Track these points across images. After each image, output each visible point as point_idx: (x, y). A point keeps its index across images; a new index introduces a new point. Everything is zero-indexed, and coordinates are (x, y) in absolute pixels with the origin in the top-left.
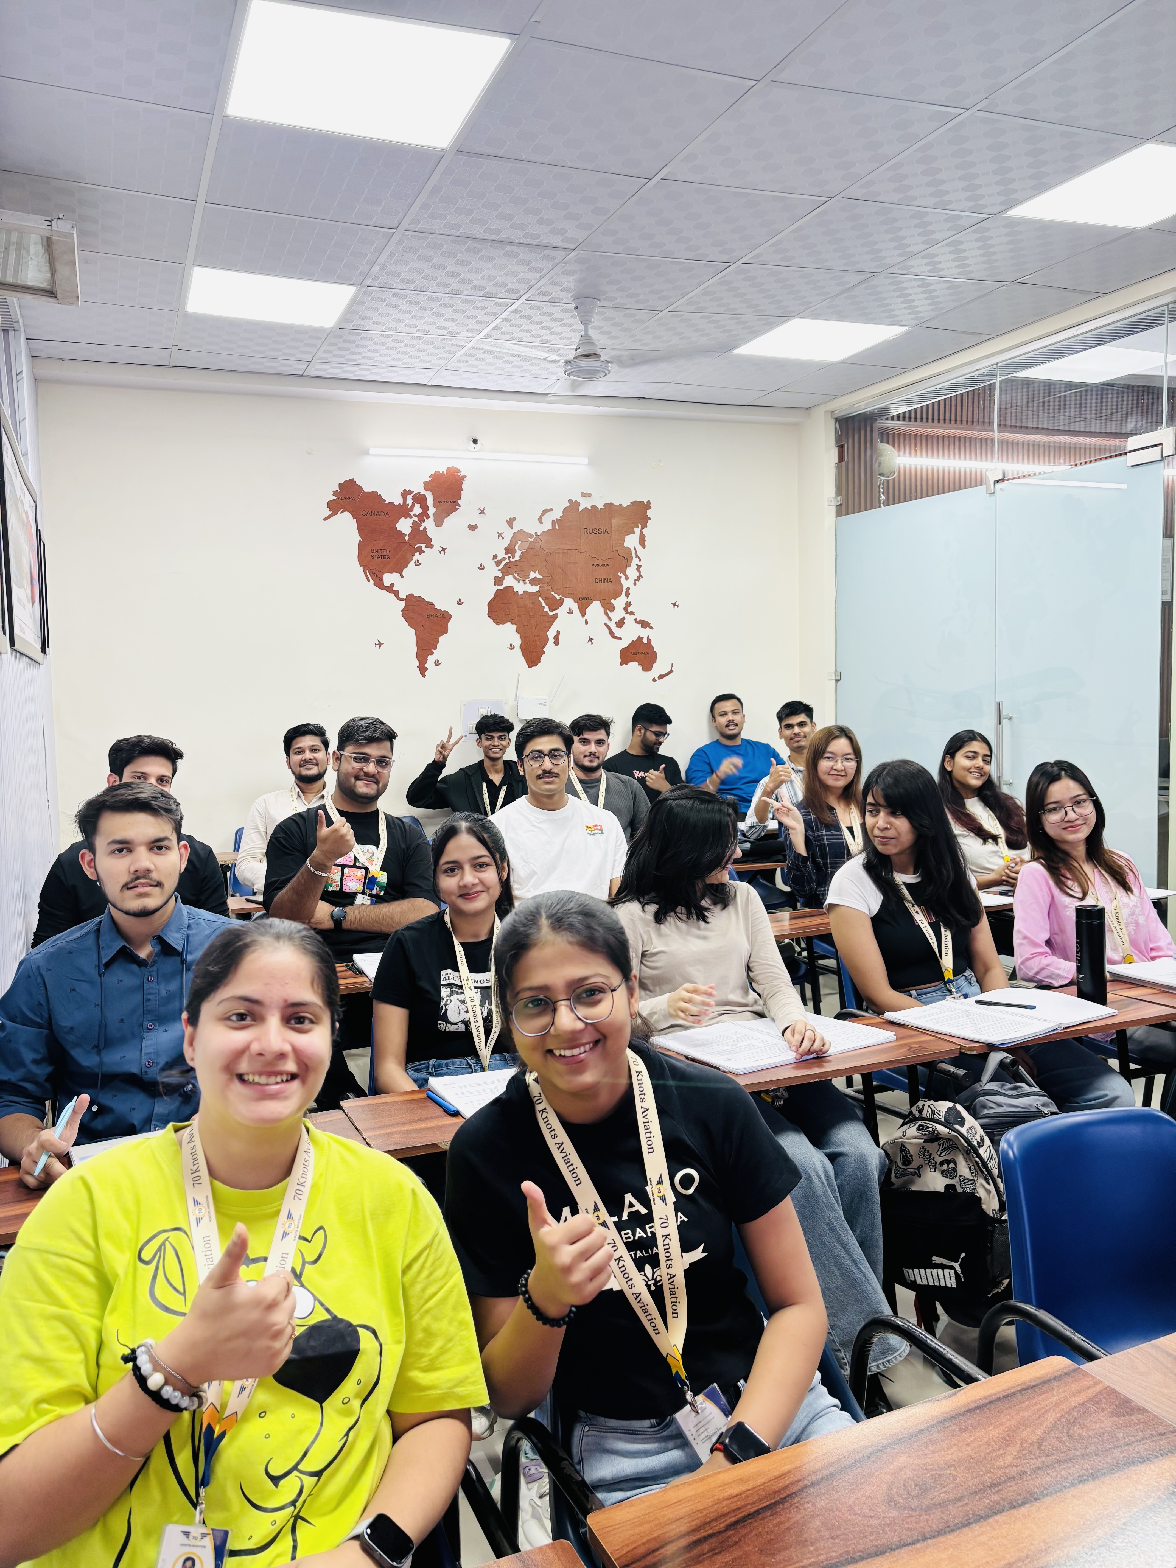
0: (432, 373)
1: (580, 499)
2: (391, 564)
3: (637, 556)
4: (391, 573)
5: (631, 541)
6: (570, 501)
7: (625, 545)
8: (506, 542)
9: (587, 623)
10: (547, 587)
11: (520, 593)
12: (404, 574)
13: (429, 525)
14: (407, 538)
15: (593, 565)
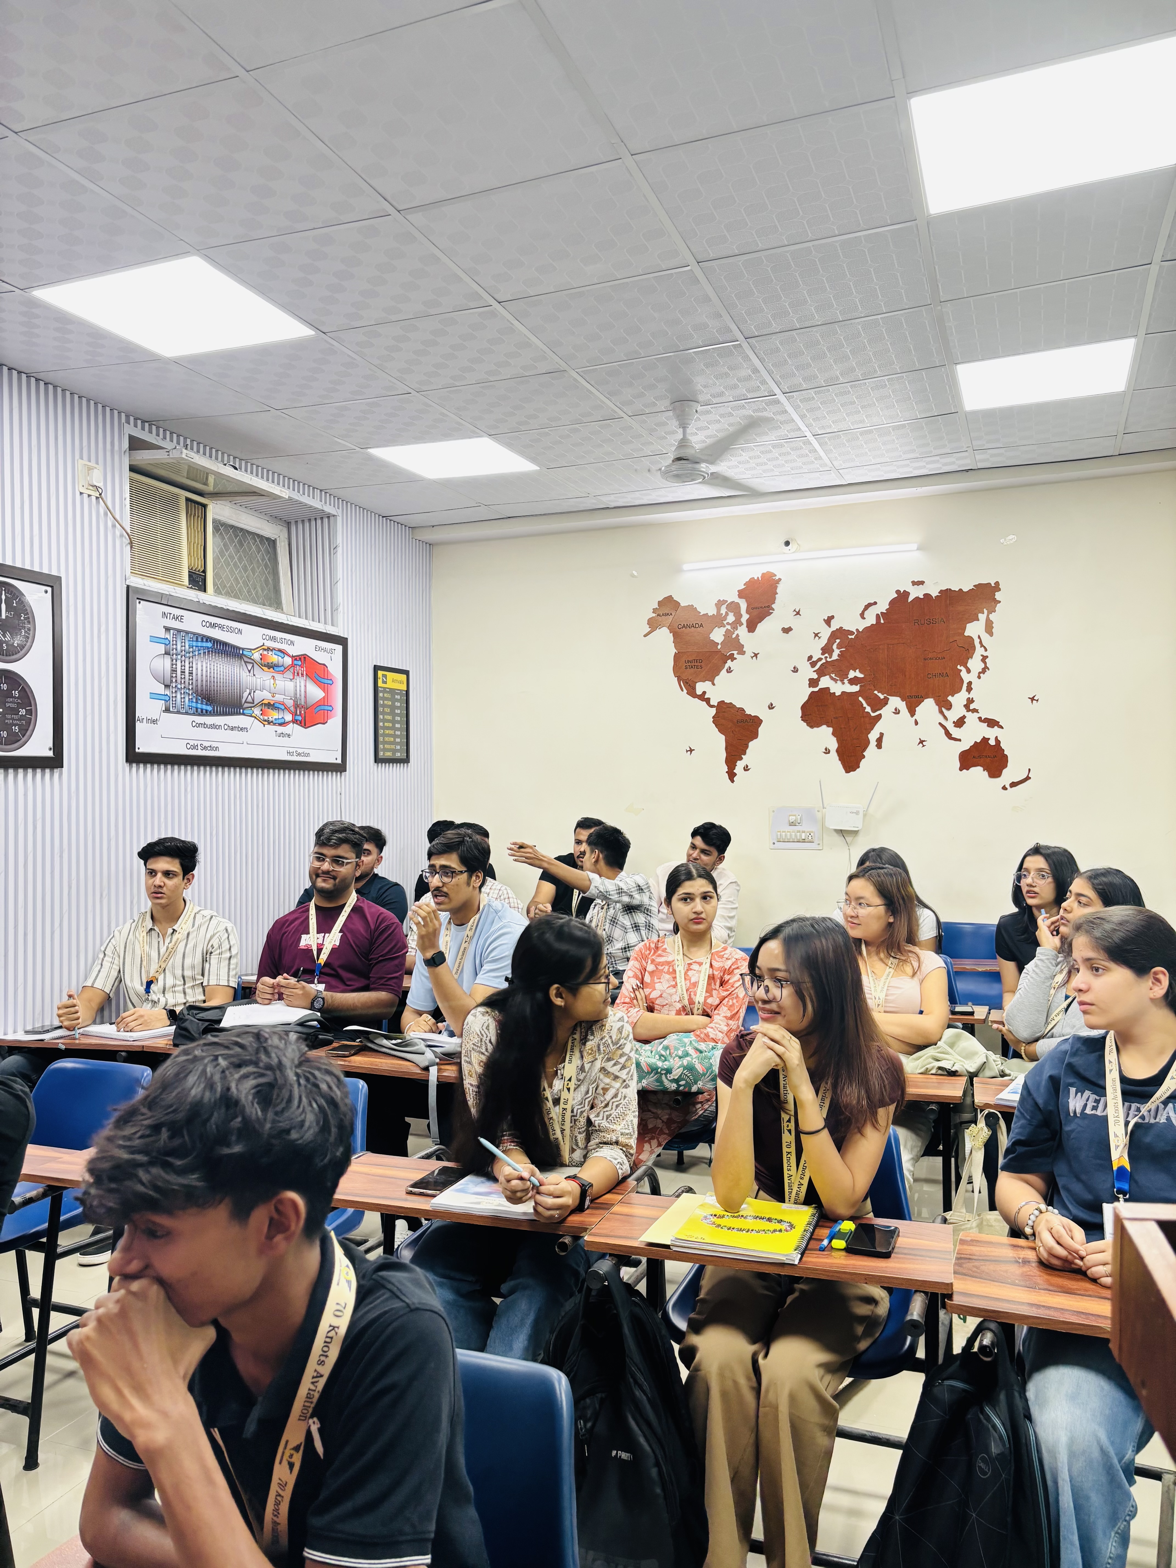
1: (910, 589)
2: (704, 673)
3: (982, 645)
4: (704, 681)
5: (973, 630)
6: (898, 592)
7: (966, 634)
8: (824, 641)
9: (916, 723)
10: (869, 686)
11: (838, 694)
12: (715, 682)
13: (742, 631)
14: (719, 647)
15: (924, 659)
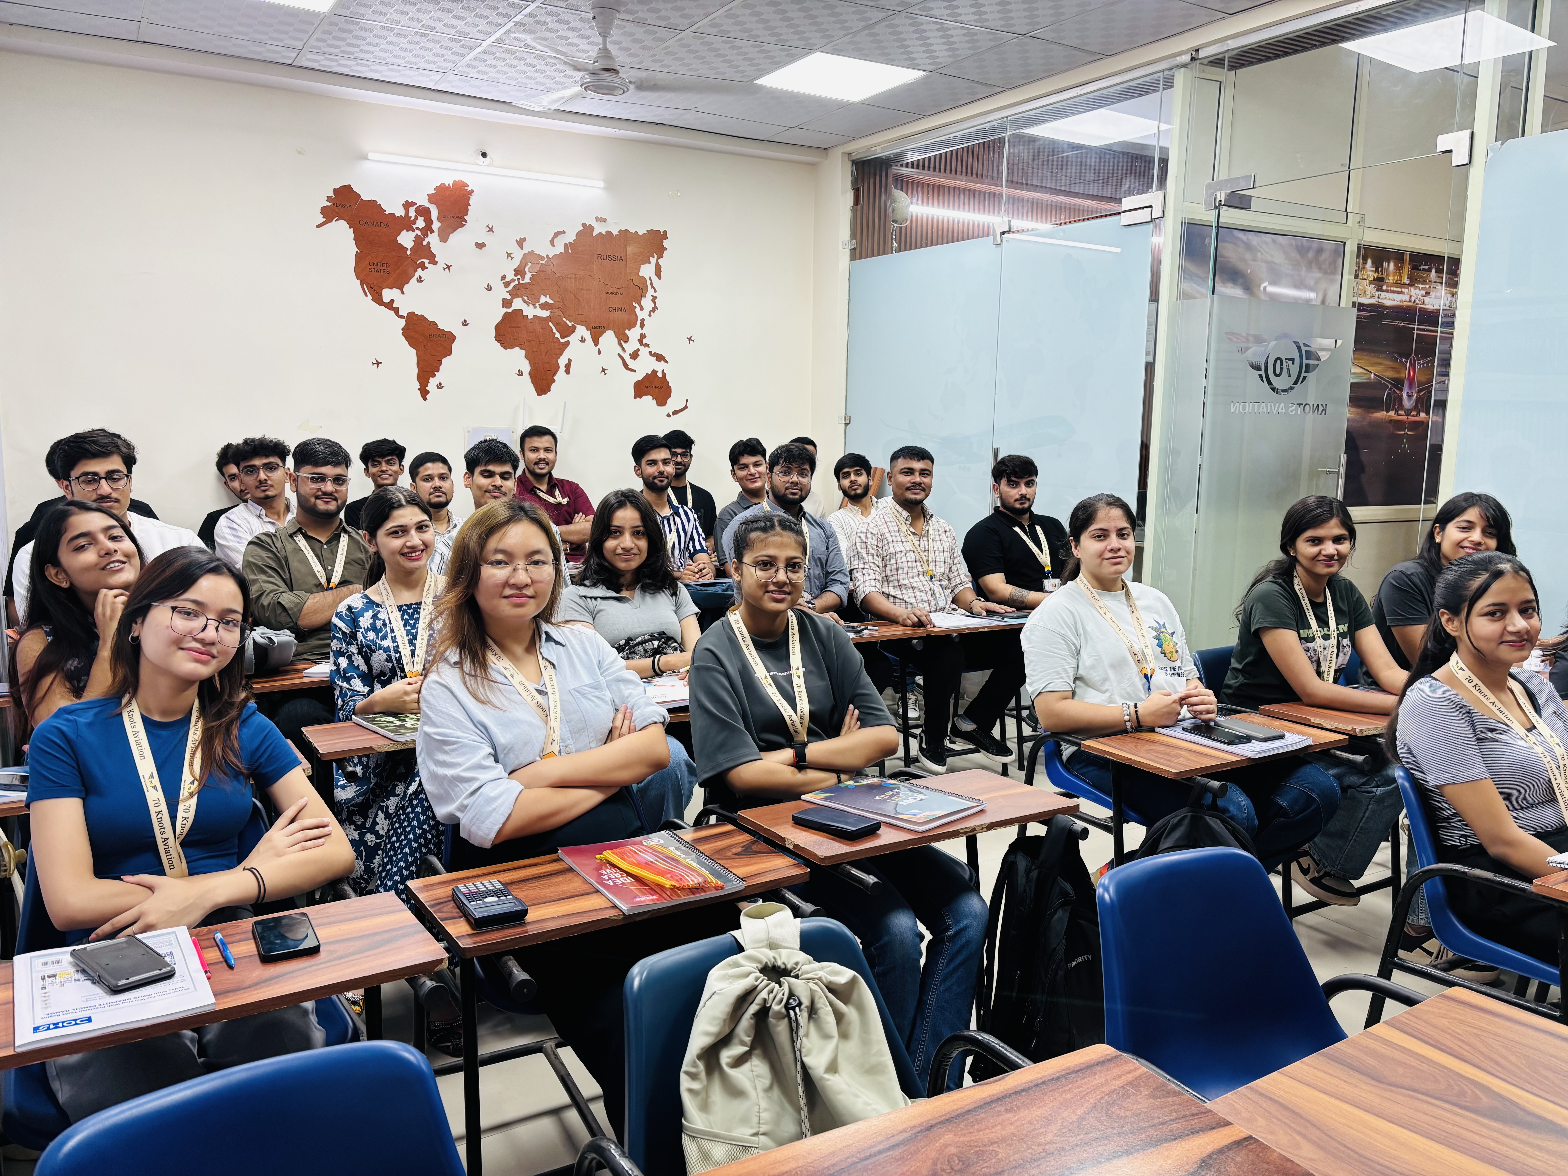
0: (438, 77)
1: (594, 224)
2: (391, 279)
3: (652, 287)
4: (391, 288)
5: (647, 271)
6: (584, 225)
7: (641, 274)
8: (516, 263)
9: (599, 352)
10: (558, 313)
11: (530, 317)
12: (404, 290)
13: (433, 240)
14: (409, 253)
15: (607, 293)
